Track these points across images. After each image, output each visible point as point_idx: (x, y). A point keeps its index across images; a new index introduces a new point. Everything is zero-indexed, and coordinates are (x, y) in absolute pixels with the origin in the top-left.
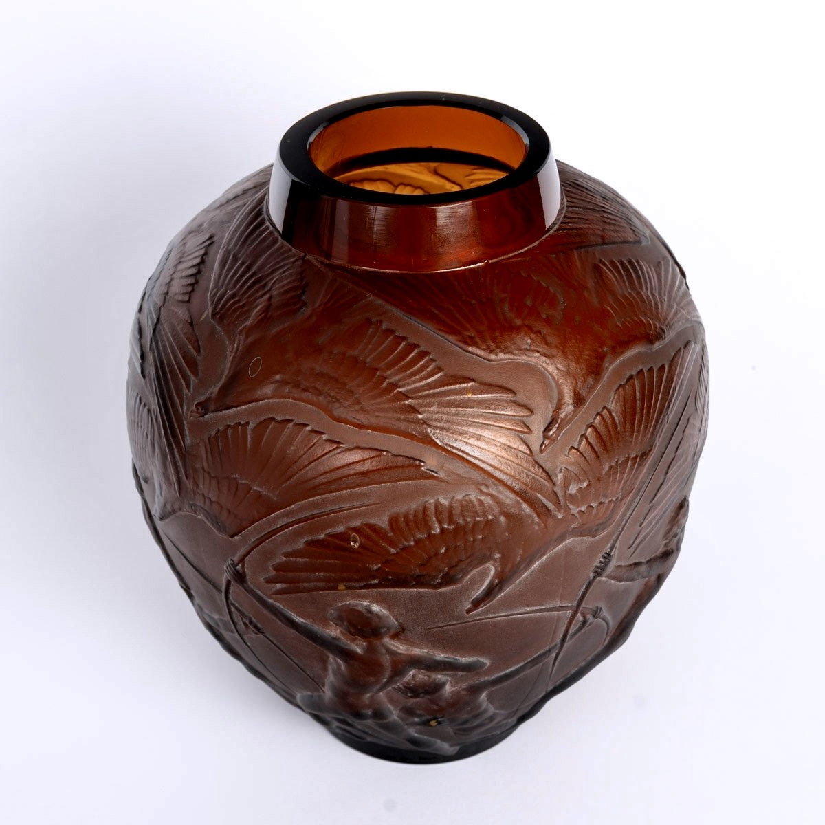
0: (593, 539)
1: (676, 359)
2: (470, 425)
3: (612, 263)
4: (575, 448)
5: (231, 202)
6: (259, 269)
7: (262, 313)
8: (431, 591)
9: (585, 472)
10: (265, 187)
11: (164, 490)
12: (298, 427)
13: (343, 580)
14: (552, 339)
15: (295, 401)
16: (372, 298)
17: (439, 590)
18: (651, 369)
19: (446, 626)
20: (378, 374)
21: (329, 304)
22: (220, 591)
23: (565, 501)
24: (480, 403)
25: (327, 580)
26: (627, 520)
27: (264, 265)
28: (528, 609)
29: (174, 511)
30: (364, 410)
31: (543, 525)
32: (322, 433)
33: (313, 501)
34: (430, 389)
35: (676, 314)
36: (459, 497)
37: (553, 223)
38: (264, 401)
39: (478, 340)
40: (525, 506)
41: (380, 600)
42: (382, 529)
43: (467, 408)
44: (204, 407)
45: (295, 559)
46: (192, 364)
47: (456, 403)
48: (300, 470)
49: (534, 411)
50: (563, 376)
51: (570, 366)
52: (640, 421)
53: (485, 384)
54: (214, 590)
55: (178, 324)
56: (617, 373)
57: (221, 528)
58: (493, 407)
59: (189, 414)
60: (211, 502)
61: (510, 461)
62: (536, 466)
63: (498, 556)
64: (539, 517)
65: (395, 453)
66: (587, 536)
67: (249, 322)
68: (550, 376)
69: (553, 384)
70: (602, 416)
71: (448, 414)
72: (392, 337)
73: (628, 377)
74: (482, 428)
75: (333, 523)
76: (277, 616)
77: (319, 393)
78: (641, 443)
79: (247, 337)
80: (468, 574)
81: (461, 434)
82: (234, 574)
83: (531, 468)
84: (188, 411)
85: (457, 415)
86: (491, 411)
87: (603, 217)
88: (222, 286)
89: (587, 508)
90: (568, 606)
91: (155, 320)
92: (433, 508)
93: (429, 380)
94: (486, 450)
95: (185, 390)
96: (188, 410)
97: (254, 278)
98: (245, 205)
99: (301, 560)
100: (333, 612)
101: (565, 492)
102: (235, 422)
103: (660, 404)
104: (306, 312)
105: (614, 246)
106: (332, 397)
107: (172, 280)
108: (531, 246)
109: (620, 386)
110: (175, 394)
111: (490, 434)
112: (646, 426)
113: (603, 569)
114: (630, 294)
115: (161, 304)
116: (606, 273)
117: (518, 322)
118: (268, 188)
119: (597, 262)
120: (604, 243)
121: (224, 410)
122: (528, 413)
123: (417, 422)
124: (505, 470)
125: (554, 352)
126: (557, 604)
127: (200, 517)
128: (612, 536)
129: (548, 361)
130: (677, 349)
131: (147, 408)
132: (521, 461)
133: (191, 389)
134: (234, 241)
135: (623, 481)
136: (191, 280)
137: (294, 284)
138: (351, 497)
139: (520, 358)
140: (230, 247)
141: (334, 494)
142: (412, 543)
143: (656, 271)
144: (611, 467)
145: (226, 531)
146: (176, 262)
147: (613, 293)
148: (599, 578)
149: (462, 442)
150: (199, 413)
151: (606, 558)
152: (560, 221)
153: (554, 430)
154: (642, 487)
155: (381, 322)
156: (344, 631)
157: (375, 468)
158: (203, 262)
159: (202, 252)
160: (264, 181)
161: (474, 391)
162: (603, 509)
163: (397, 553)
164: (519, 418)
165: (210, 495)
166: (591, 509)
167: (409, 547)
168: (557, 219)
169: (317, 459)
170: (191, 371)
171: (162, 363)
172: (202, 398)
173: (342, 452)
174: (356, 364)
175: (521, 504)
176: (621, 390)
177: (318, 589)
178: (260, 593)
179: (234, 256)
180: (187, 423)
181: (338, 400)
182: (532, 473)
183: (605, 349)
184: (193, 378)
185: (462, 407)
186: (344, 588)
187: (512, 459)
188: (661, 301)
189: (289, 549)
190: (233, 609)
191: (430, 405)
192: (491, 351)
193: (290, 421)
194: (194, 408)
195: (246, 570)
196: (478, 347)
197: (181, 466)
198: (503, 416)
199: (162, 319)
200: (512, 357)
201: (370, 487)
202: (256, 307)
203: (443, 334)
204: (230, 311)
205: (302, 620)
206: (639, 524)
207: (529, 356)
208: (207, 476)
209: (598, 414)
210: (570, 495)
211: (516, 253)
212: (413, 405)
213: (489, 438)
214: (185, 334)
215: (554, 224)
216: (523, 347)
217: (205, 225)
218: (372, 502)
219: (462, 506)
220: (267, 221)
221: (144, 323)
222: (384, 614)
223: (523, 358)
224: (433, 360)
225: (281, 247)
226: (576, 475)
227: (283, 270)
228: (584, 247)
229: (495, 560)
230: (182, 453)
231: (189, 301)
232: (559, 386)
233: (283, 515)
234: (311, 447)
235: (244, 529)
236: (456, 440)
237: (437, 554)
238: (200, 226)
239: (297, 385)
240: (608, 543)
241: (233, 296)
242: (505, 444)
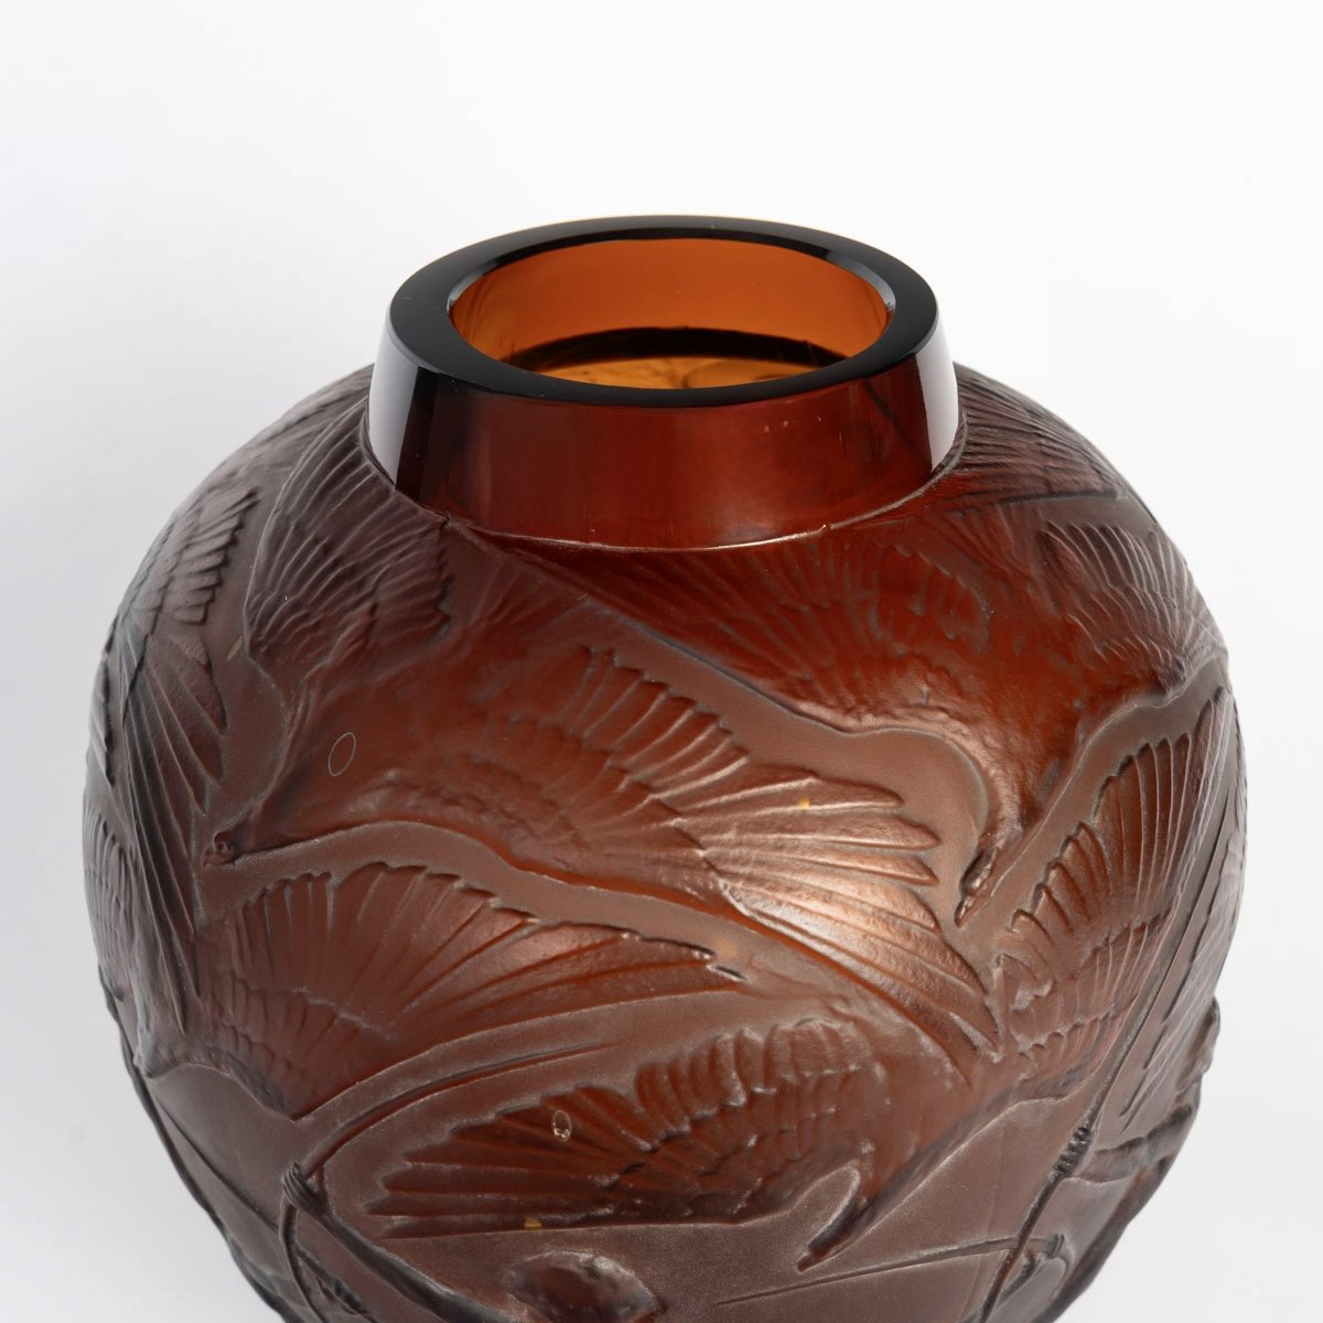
0: (1059, 1101)
1: (1205, 724)
2: (809, 870)
3: (1071, 530)
4: (1025, 914)
5: (295, 428)
6: (350, 551)
7: (357, 640)
8: (727, 1226)
9: (1045, 961)
10: (361, 398)
11: (152, 1018)
12: (435, 881)
13: (535, 1209)
14: (971, 683)
15: (428, 826)
16: (588, 602)
17: (742, 1225)
18: (1163, 745)
19: (755, 1296)
20: (609, 762)
21: (499, 619)
22: (273, 1226)
23: (1006, 1023)
24: (827, 822)
25: (501, 1208)
26: (1124, 1057)
27: (359, 542)
28: (925, 1253)
29: (174, 1062)
30: (578, 843)
31: (962, 1078)
32: (486, 894)
33: (471, 1041)
34: (723, 793)
35: (1196, 633)
36: (788, 1025)
37: (947, 455)
38: (362, 828)
39: (819, 687)
40: (925, 1040)
41: (615, 1248)
42: (621, 1097)
43: (803, 832)
44: (233, 842)
45: (430, 1165)
46: (209, 752)
47: (779, 823)
48: (442, 975)
49: (941, 836)
50: (997, 761)
51: (1011, 740)
52: (1149, 853)
53: (837, 781)
54: (261, 1222)
55: (181, 669)
56: (1101, 753)
57: (273, 1099)
58: (857, 831)
59: (202, 859)
60: (250, 1044)
61: (895, 945)
62: (949, 954)
63: (868, 1148)
64: (955, 1062)
65: (648, 935)
66: (1049, 1096)
67: (328, 661)
68: (970, 762)
69: (978, 777)
70: (1076, 843)
71: (761, 846)
72: (635, 684)
73: (1121, 760)
74: (835, 875)
75: (514, 1090)
76: (394, 1283)
77: (482, 807)
78: (1152, 896)
79: (324, 692)
80: (804, 1190)
81: (789, 890)
82: (301, 1194)
83: (939, 960)
84: (199, 851)
85: (781, 848)
86: (852, 839)
87: (1040, 444)
88: (273, 587)
89: (1049, 1038)
90: (1003, 1241)
91: (135, 663)
92: (731, 1052)
93: (719, 775)
94: (843, 923)
95: (194, 807)
96: (199, 849)
97: (339, 570)
98: (321, 431)
99: (446, 1168)
100: (513, 1274)
101: (1007, 1008)
102: (301, 873)
103: (1183, 816)
104: (450, 635)
105: (1069, 499)
106: (510, 816)
107: (171, 580)
108: (912, 497)
109: (1109, 780)
110: (172, 817)
111: (852, 887)
112: (1160, 862)
113: (1075, 1162)
114: (1113, 592)
115: (148, 630)
116: (1064, 549)
117: (900, 649)
118: (368, 400)
119: (1044, 530)
120: (1052, 493)
121: (277, 847)
122: (929, 841)
123: (694, 865)
124: (885, 965)
125: (977, 710)
126: (982, 1238)
127: (229, 1074)
128: (1094, 1092)
129: (965, 730)
130: (1203, 704)
131: (117, 845)
132: (917, 945)
133: (207, 805)
134: (298, 497)
135: (1119, 978)
136: (209, 580)
137: (425, 579)
138: (554, 1033)
139: (907, 724)
140: (289, 512)
141: (516, 1026)
142: (686, 1128)
143: (1149, 549)
144: (1095, 951)
145: (282, 1107)
146: (180, 547)
147: (1082, 591)
148: (1066, 1180)
149: (792, 908)
150: (224, 855)
151: (1080, 1138)
152: (961, 450)
153: (985, 875)
154: (1152, 987)
155: (610, 653)
156: (537, 1312)
157: (603, 967)
158: (233, 542)
159: (234, 522)
160: (360, 388)
161: (813, 796)
162: (1080, 1036)
163: (654, 1151)
164: (912, 852)
165: (249, 1030)
166: (1056, 1040)
167: (680, 1136)
168: (955, 448)
169: (480, 950)
170: (207, 768)
171: (146, 751)
172: (229, 823)
173: (531, 934)
174: (561, 742)
175: (918, 1036)
176: (1111, 788)
177: (480, 1227)
178: (356, 1233)
179: (297, 527)
180: (199, 877)
181: (521, 822)
182: (941, 969)
183: (1077, 704)
184: (210, 781)
185: (790, 831)
186: (539, 1225)
187: (899, 941)
188: (1169, 607)
189: (419, 1144)
190: (301, 1263)
191: (721, 828)
192: (848, 711)
193: (418, 869)
194: (213, 845)
195: (327, 1187)
196: (820, 702)
197: (187, 969)
198: (877, 850)
199: (149, 660)
200: (891, 722)
201: (594, 1009)
202: (344, 628)
203: (743, 675)
204: (288, 640)
205: (446, 1290)
206: (1143, 1064)
207: (926, 720)
208: (240, 988)
209: (1069, 839)
210: (1016, 1012)
211: (884, 510)
212: (685, 830)
213: (850, 898)
214: (194, 690)
215: (950, 456)
216: (912, 702)
217: (242, 473)
218: (599, 1041)
219: (793, 1044)
220: (366, 457)
221: (115, 670)
222: (624, 1276)
223: (914, 725)
224: (726, 732)
225: (397, 505)
226: (1027, 968)
227: (400, 551)
228: (1016, 499)
229: (863, 1158)
230: (188, 941)
231: (204, 621)
232: (989, 782)
233: (404, 1073)
234: (464, 925)
235: (321, 1103)
236: (780, 903)
237: (739, 1149)
238: (232, 474)
239: (432, 792)
240: (1086, 1109)
241: (296, 606)
242: (882, 910)
